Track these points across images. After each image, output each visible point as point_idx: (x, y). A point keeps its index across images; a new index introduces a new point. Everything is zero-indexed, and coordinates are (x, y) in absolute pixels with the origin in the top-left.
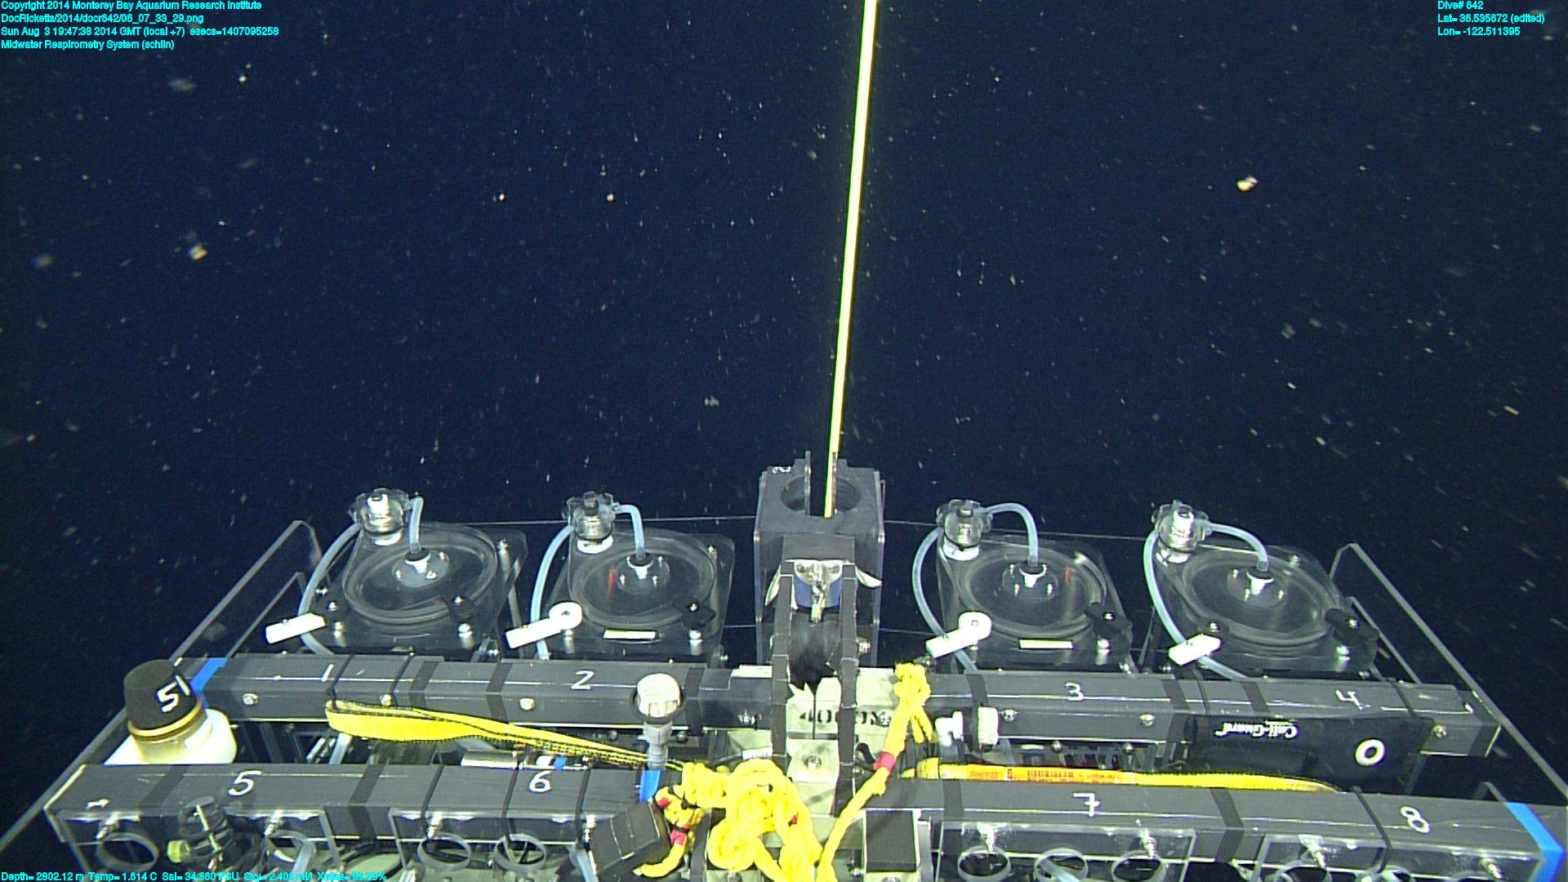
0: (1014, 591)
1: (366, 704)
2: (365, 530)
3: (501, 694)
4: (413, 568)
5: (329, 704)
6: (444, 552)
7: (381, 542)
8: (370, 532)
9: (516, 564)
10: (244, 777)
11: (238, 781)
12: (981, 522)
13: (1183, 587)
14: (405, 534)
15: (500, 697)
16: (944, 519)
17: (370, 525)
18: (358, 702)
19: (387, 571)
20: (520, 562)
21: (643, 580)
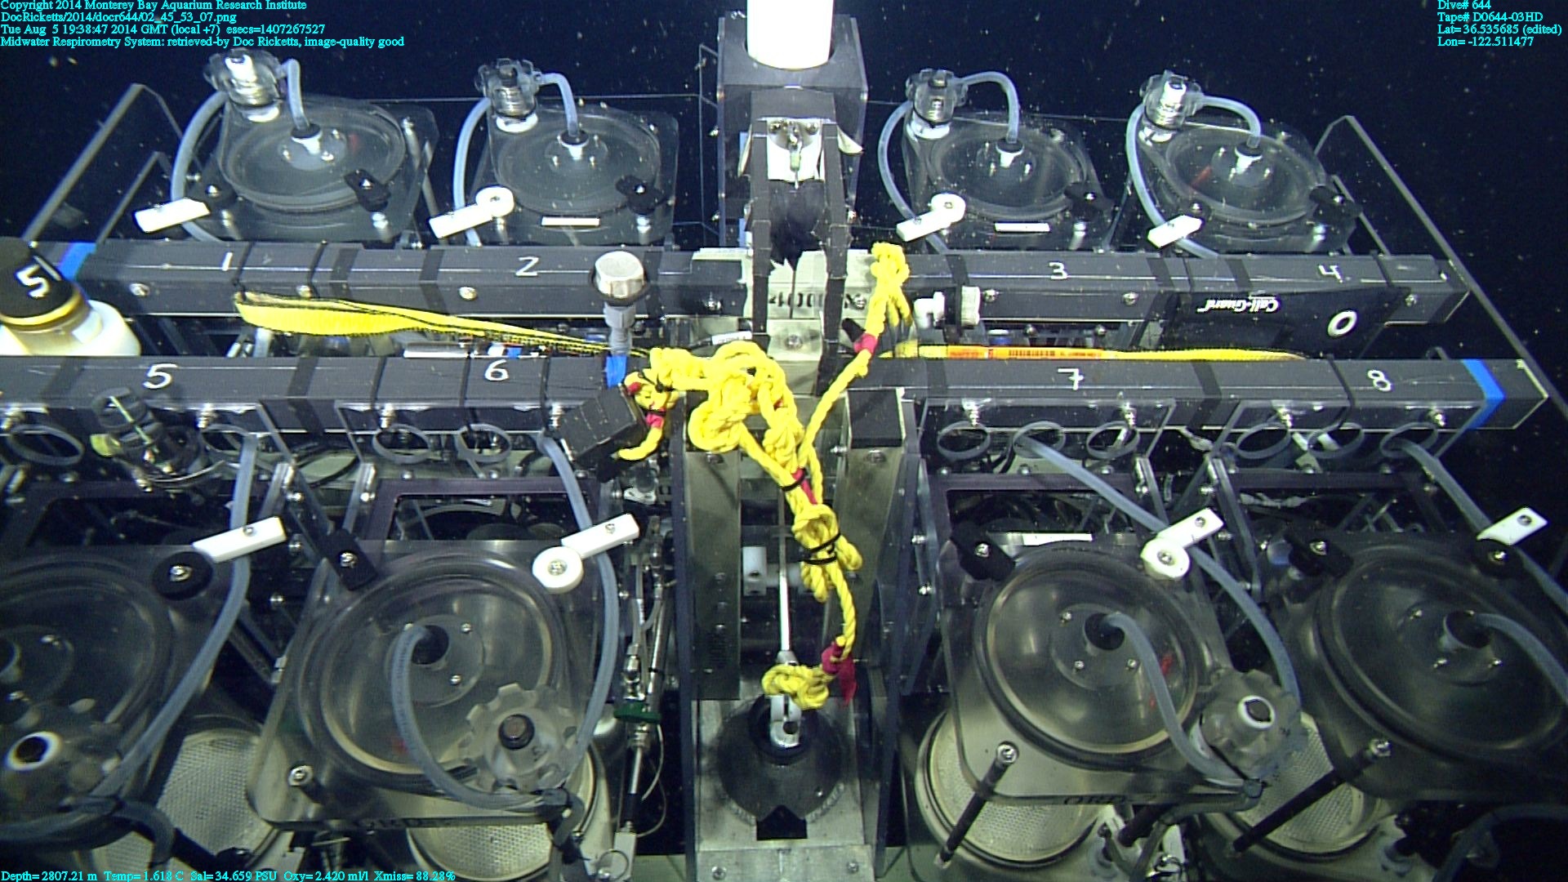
0: (988, 172)
1: (281, 296)
2: (231, 101)
3: (438, 282)
4: (303, 148)
5: (237, 295)
6: (338, 130)
7: (255, 117)
8: (239, 105)
9: (427, 146)
10: (158, 370)
11: (152, 373)
12: (954, 95)
13: (1165, 166)
14: (285, 107)
15: (436, 286)
16: (914, 90)
17: (238, 95)
18: (272, 294)
19: (273, 153)
20: (431, 145)
21: (579, 162)
